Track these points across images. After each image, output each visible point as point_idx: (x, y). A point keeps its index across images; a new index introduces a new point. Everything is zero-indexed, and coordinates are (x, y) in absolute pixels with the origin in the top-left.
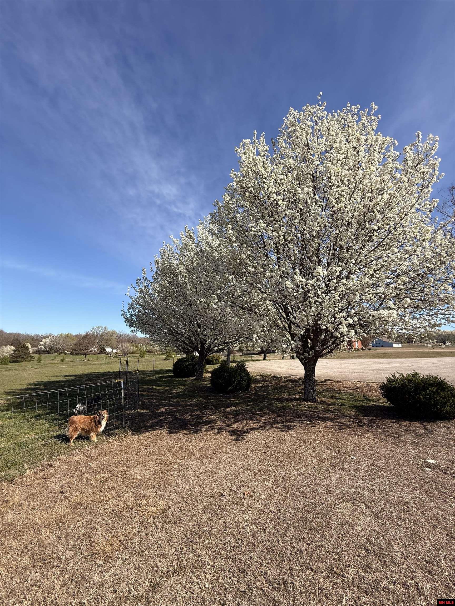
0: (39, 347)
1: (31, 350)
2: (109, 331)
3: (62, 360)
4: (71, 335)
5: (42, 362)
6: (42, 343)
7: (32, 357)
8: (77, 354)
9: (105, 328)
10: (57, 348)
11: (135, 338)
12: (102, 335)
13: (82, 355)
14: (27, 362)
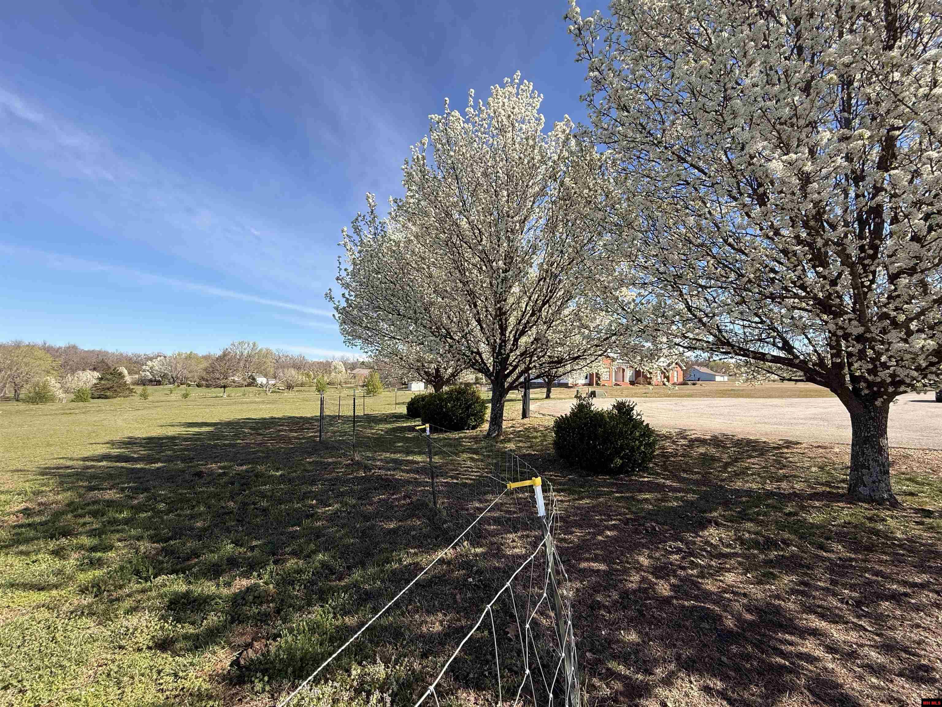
0: (143, 374)
1: (128, 379)
2: (261, 351)
3: (186, 396)
4: (196, 355)
5: (150, 398)
6: (148, 368)
7: (131, 391)
8: (208, 386)
9: (254, 345)
10: (174, 376)
11: (304, 363)
12: (249, 356)
13: (218, 387)
14: (122, 398)
